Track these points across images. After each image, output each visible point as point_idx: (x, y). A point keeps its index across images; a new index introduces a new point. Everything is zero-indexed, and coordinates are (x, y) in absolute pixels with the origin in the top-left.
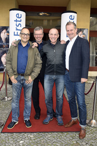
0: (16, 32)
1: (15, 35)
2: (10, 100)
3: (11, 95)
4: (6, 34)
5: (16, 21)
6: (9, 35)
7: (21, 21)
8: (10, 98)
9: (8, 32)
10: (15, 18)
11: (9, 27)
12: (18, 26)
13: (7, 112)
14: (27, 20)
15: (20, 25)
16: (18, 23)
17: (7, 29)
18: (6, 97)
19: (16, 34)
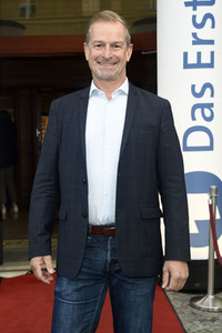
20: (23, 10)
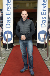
0: (7, 12)
1: (6, 14)
2: (4, 59)
3: (4, 55)
5: (7, 5)
6: (2, 15)
7: (10, 5)
8: (3, 58)
9: (2, 13)
10: (7, 3)
11: (2, 9)
12: (8, 8)
13: (1, 68)
14: (14, 4)
15: (10, 8)
16: (8, 6)
17: (1, 11)
18: (1, 57)
19: (7, 13)
20: (17, 6)
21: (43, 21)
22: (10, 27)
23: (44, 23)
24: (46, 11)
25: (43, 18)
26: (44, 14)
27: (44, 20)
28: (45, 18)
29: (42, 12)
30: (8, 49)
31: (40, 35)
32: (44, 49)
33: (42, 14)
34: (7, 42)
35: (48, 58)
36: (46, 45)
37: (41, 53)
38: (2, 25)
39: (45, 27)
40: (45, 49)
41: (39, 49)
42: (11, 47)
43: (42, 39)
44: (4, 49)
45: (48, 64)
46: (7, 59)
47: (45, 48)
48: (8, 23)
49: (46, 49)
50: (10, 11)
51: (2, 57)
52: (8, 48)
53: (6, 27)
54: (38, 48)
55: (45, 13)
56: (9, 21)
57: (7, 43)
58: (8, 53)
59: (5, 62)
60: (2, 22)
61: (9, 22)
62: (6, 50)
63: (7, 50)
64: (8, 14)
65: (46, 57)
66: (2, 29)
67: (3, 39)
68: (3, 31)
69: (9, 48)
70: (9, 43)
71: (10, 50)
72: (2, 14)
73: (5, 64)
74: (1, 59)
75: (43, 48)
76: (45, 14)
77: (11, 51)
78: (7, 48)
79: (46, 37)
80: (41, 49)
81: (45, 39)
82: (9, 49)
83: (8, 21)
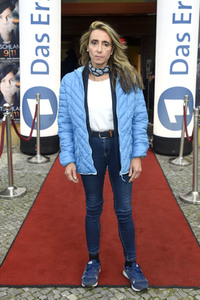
1: (33, 22)
2: (22, 195)
3: (23, 181)
4: (11, 20)
6: (17, 24)
8: (20, 191)
9: (16, 15)
13: (11, 228)
17: (12, 8)
18: (11, 189)
19: (36, 19)
21: (180, 50)
22: (47, 73)
23: (181, 57)
24: (190, 7)
25: (180, 37)
26: (182, 21)
27: (183, 47)
28: (187, 37)
29: (174, 15)
30: (39, 158)
31: (168, 103)
32: (181, 158)
33: (174, 22)
34: (35, 131)
35: (195, 193)
36: (189, 143)
37: (170, 174)
38: (18, 64)
39: (186, 73)
40: (186, 157)
41: (162, 160)
42: (50, 149)
43: (173, 120)
44: (26, 157)
45: (194, 215)
46: (35, 196)
47: (184, 155)
48: (41, 57)
49: (188, 161)
50: (48, 9)
51: (15, 188)
52: (38, 156)
53: (32, 73)
54: (158, 156)
55: (186, 18)
56: (42, 48)
57: (34, 135)
58: (39, 173)
59: (28, 205)
60: (17, 54)
61: (45, 52)
62: (33, 160)
63: (36, 163)
64: (40, 22)
65: (189, 189)
66: (18, 79)
67: (19, 118)
68: (19, 87)
69: (42, 154)
70: (45, 133)
71: (48, 160)
72: (16, 21)
73: (25, 215)
74: (12, 195)
75: (178, 155)
76: (189, 22)
77: (50, 164)
78: (34, 154)
79: (188, 113)
80: (168, 158)
81: (185, 119)
82: (44, 159)
83: (39, 51)
